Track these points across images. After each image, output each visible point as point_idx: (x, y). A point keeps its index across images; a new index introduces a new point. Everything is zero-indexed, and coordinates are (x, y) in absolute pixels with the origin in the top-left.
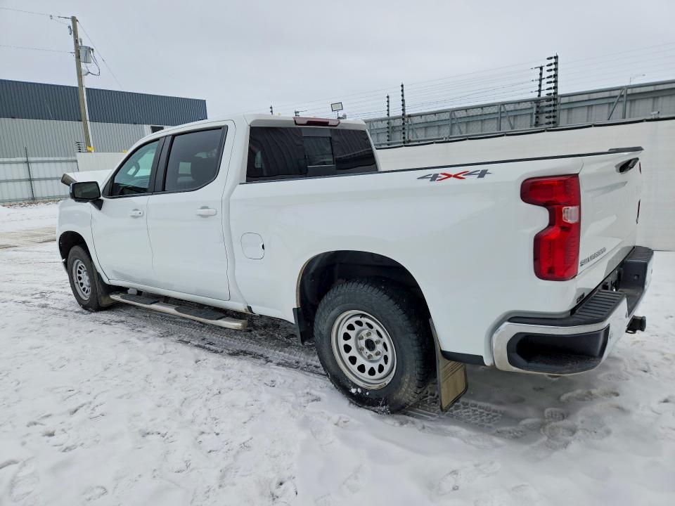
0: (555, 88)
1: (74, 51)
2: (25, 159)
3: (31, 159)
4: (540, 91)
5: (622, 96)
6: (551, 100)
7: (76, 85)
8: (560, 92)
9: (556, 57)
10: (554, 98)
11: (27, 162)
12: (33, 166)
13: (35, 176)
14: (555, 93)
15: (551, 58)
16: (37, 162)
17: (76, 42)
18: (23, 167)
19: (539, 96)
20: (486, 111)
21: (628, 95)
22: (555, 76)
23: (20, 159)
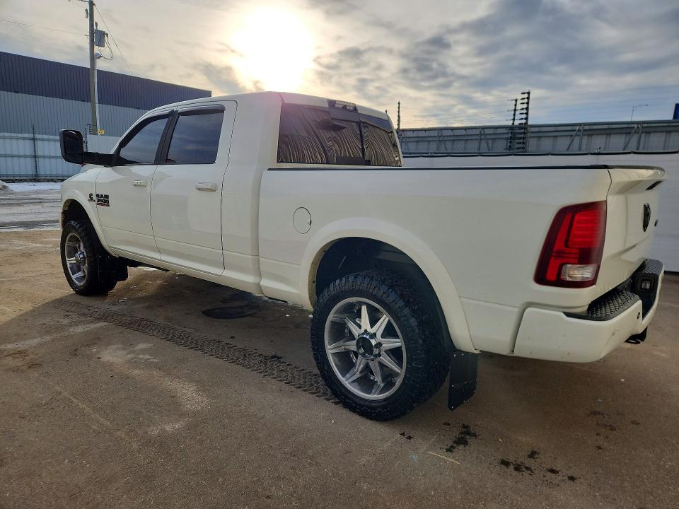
0: (526, 119)
1: (89, 34)
2: (32, 136)
3: (38, 136)
4: (514, 119)
5: (579, 130)
6: (522, 129)
7: (88, 66)
8: (529, 123)
9: (529, 93)
10: (524, 127)
11: (34, 139)
12: (39, 143)
13: (40, 153)
14: (526, 123)
15: (524, 93)
16: (43, 140)
17: (91, 25)
18: (28, 144)
19: (513, 124)
20: (470, 132)
21: (585, 130)
22: (527, 109)
23: (26, 135)
